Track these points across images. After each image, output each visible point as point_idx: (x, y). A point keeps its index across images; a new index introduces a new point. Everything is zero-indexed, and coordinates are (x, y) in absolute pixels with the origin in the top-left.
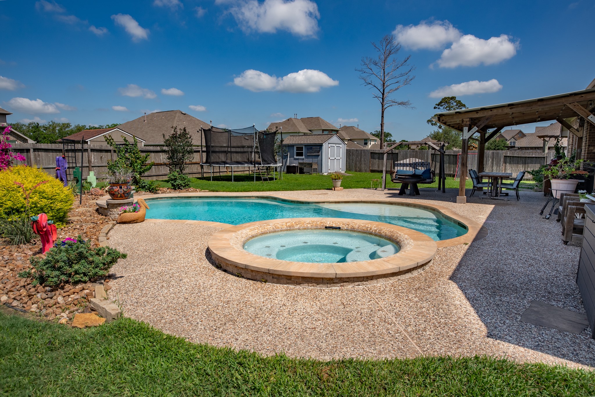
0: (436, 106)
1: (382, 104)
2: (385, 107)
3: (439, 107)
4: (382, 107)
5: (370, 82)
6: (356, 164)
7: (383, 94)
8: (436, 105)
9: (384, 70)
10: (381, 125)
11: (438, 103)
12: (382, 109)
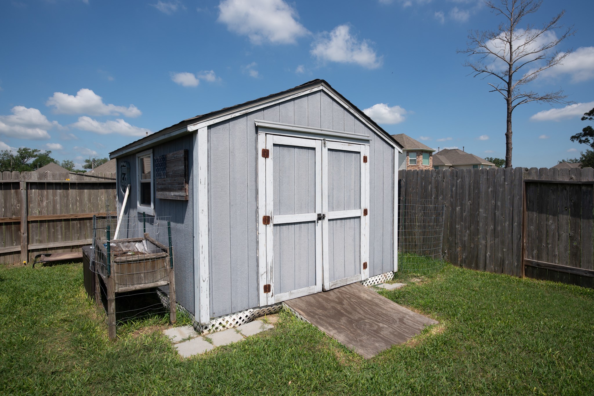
0: (586, 116)
1: (508, 101)
2: (513, 104)
3: (591, 116)
4: (508, 104)
5: (484, 69)
6: (452, 231)
7: (509, 84)
8: (586, 114)
9: (510, 43)
10: (507, 135)
11: (588, 112)
12: (508, 109)
